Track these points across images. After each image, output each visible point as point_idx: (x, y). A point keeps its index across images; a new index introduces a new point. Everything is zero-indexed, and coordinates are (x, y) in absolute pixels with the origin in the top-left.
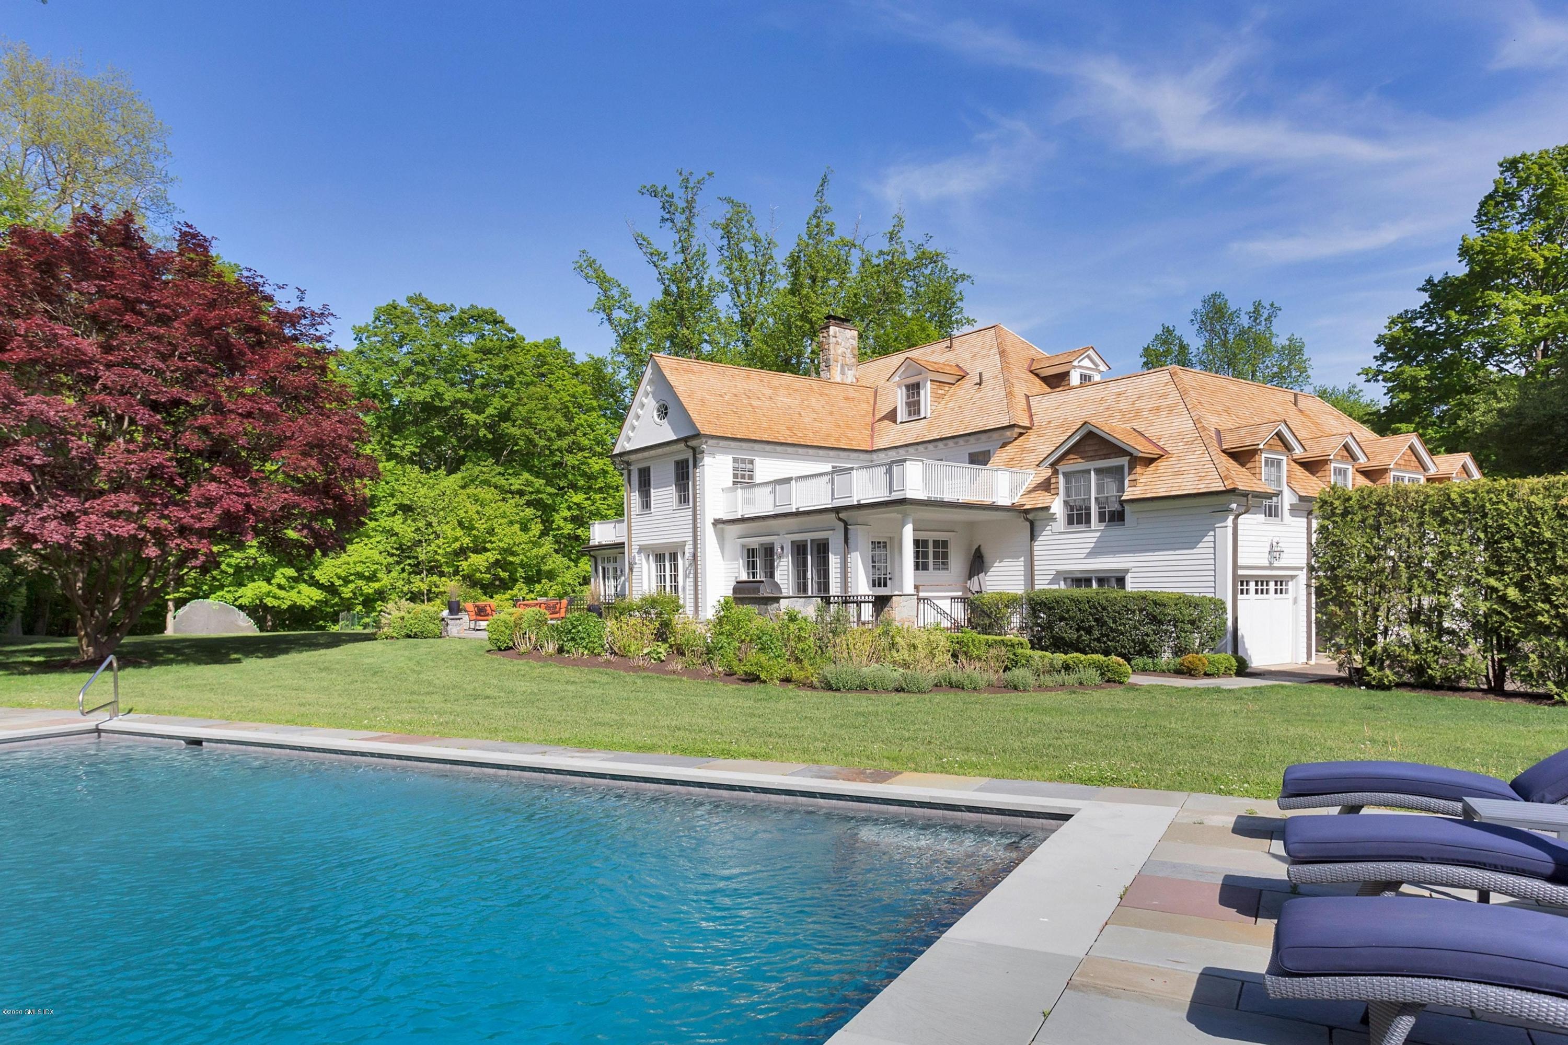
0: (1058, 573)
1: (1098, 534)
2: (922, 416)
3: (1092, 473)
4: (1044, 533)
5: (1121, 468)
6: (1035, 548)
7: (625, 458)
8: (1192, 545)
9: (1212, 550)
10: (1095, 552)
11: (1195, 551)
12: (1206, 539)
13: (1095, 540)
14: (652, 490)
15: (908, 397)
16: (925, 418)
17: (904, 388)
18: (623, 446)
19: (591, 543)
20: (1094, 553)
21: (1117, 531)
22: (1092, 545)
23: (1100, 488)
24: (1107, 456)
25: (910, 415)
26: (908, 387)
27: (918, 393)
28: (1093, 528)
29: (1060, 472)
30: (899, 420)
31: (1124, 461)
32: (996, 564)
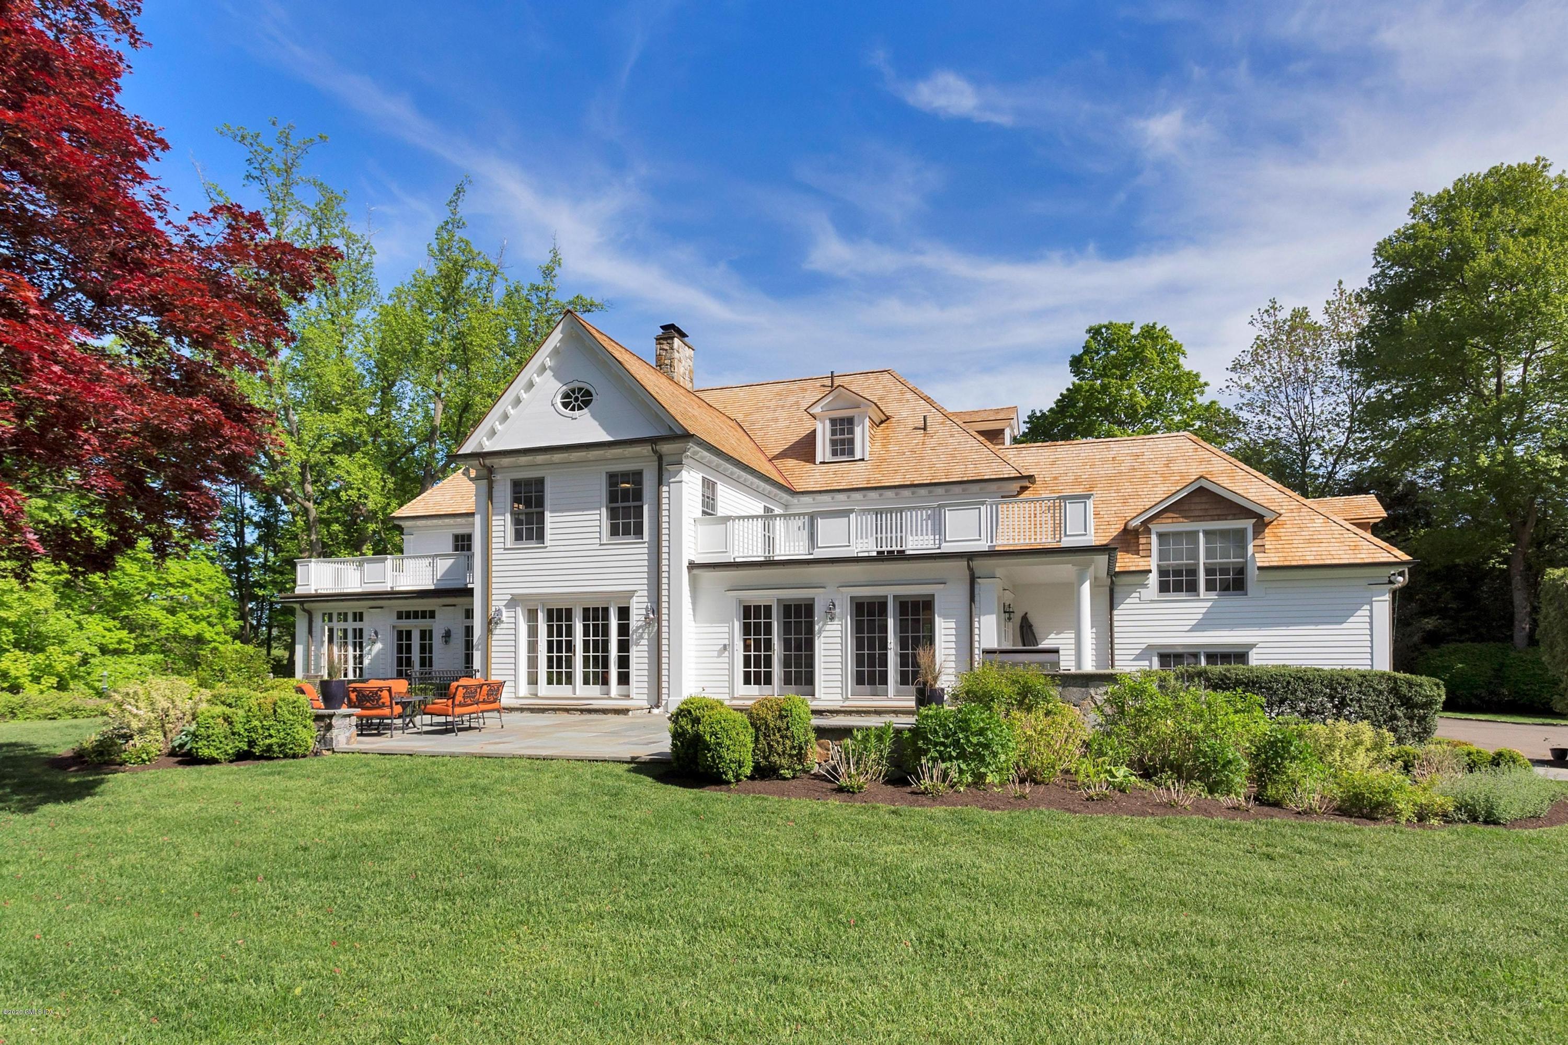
0: (1150, 647)
1: (1209, 604)
2: (858, 456)
3: (1201, 535)
4: (1128, 601)
5: (1242, 533)
6: (1115, 618)
7: (488, 462)
8: (1340, 618)
9: (1368, 626)
10: (1201, 626)
11: (1344, 625)
12: (1359, 613)
13: (1204, 610)
14: (547, 514)
15: (834, 432)
16: (863, 460)
17: (827, 422)
18: (480, 444)
19: (299, 591)
20: (1199, 627)
21: (1234, 601)
22: (1200, 616)
23: (1209, 553)
24: (1219, 518)
25: (834, 453)
26: (833, 422)
27: (851, 431)
28: (1202, 596)
29: (1153, 531)
30: (819, 459)
31: (1248, 524)
32: (1052, 636)
